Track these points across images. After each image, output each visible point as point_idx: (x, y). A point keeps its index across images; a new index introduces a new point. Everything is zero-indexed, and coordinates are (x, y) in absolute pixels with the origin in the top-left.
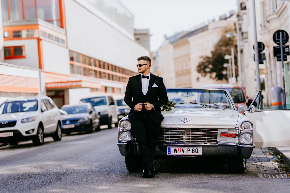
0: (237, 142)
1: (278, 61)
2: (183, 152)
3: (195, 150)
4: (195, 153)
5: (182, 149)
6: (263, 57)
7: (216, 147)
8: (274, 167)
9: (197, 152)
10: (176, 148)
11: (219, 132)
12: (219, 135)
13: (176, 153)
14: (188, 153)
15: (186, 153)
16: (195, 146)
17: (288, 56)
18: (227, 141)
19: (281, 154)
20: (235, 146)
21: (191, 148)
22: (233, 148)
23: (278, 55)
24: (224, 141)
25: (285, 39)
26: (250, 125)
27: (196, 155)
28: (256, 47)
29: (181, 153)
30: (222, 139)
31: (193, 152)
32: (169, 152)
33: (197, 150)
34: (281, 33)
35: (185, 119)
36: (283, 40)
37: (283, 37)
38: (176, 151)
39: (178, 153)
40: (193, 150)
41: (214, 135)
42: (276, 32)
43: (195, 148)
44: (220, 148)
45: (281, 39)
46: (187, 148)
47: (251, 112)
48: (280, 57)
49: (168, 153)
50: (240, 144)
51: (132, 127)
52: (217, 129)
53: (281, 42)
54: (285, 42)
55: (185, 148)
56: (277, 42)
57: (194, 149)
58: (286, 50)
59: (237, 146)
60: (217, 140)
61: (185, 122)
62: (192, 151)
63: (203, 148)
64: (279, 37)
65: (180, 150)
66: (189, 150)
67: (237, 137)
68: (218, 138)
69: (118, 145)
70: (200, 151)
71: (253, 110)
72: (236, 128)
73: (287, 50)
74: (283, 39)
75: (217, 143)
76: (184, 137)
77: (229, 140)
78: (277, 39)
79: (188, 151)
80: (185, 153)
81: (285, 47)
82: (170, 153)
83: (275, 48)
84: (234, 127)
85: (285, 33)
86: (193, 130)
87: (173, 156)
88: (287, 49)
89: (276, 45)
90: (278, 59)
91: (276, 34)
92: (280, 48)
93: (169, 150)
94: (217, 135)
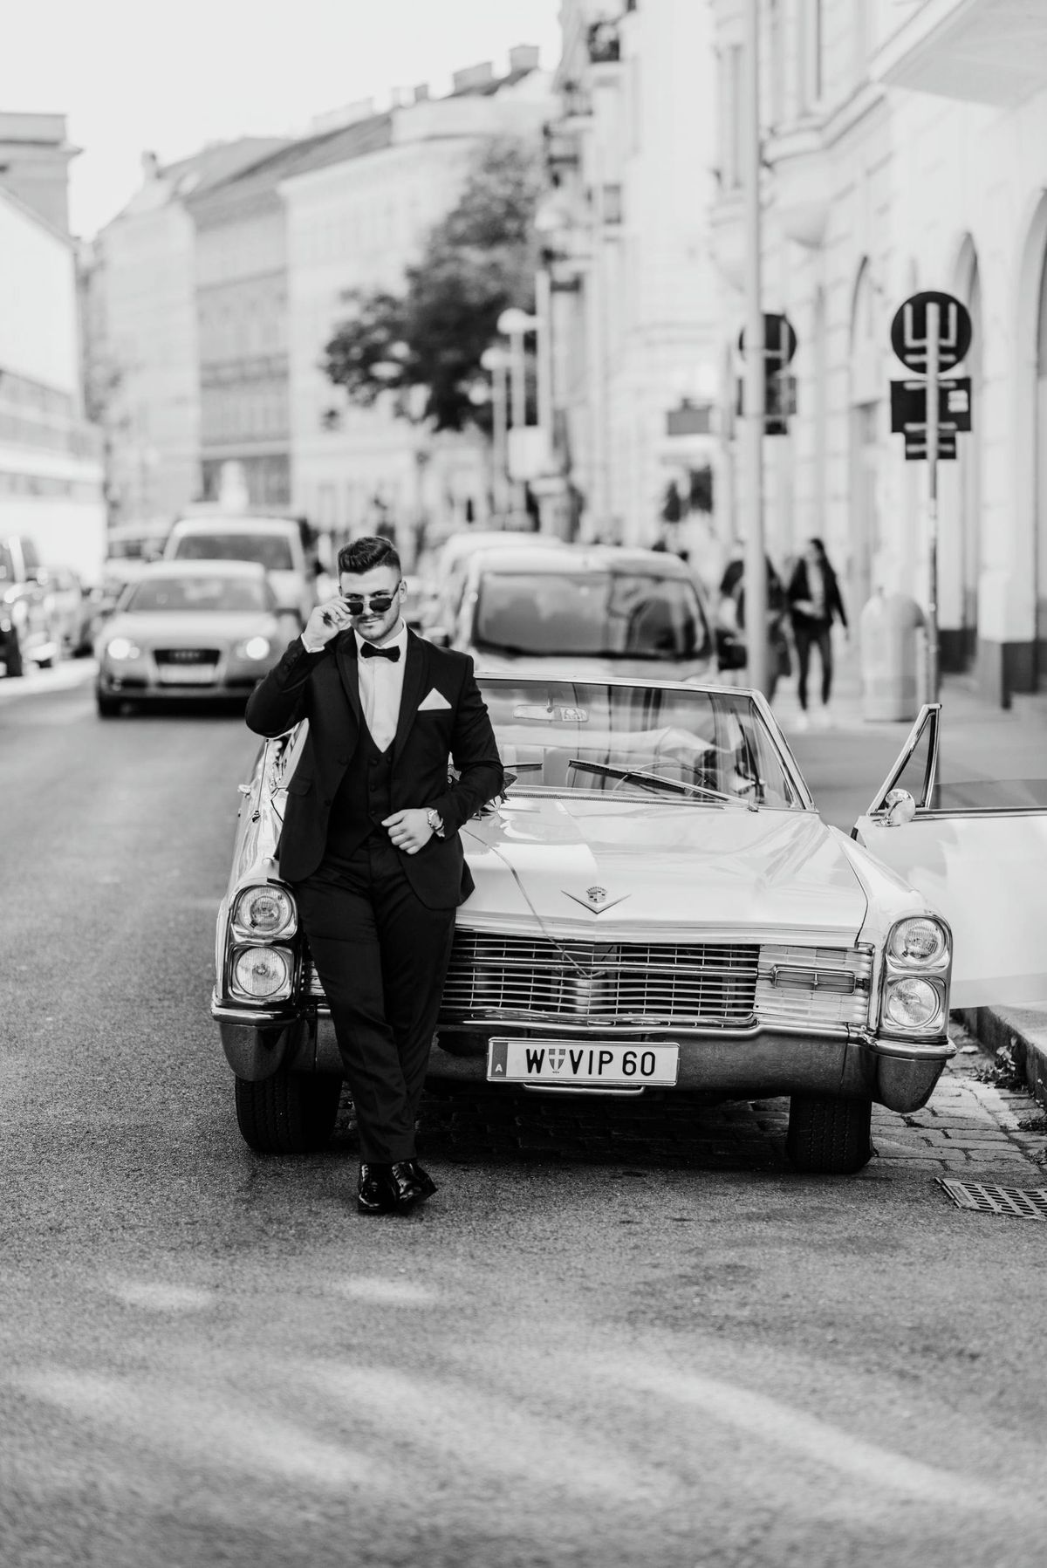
0: (860, 1018)
1: (910, 456)
2: (575, 1066)
3: (638, 1061)
4: (638, 1077)
5: (571, 1052)
6: (784, 399)
7: (744, 1046)
9: (647, 1070)
10: (536, 1046)
11: (766, 961)
12: (763, 979)
13: (539, 1071)
14: (600, 1073)
15: (590, 1073)
16: (642, 1037)
17: (960, 437)
18: (806, 1012)
19: (1013, 1042)
20: (848, 1040)
21: (619, 1050)
22: (838, 1049)
23: (911, 427)
24: (787, 1010)
25: (951, 342)
26: (939, 935)
27: (639, 1087)
28: (755, 338)
29: (565, 1073)
30: (777, 1001)
31: (629, 1068)
32: (499, 1068)
33: (648, 1059)
34: (932, 310)
35: (592, 894)
36: (943, 350)
37: (944, 333)
38: (534, 1062)
39: (547, 1073)
40: (630, 1058)
41: (738, 980)
42: (910, 301)
43: (640, 1049)
44: (767, 1048)
45: (932, 341)
46: (597, 1047)
47: (889, 825)
48: (919, 438)
49: (494, 1073)
50: (878, 1035)
51: (300, 923)
52: (756, 947)
53: (932, 358)
54: (950, 358)
55: (587, 1047)
56: (912, 359)
57: (635, 1056)
58: (957, 400)
59: (859, 1041)
60: (751, 1006)
61: (598, 906)
62: (626, 1062)
63: (680, 1051)
64: (920, 332)
65: (557, 1057)
66: (606, 1057)
67: (860, 991)
68: (758, 994)
69: (217, 1018)
70: (666, 1067)
72: (857, 944)
73: (957, 402)
74: (945, 343)
75: (755, 1023)
76: (584, 986)
77: (815, 1008)
78: (910, 342)
79: (602, 1062)
80: (582, 1075)
81: (952, 385)
82: (504, 1073)
83: (897, 387)
84: (848, 943)
85: (953, 309)
86: (629, 950)
87: (516, 1088)
88: (962, 395)
89: (900, 372)
90: (914, 448)
91: (909, 311)
92: (921, 394)
93: (502, 1057)
94: (753, 980)
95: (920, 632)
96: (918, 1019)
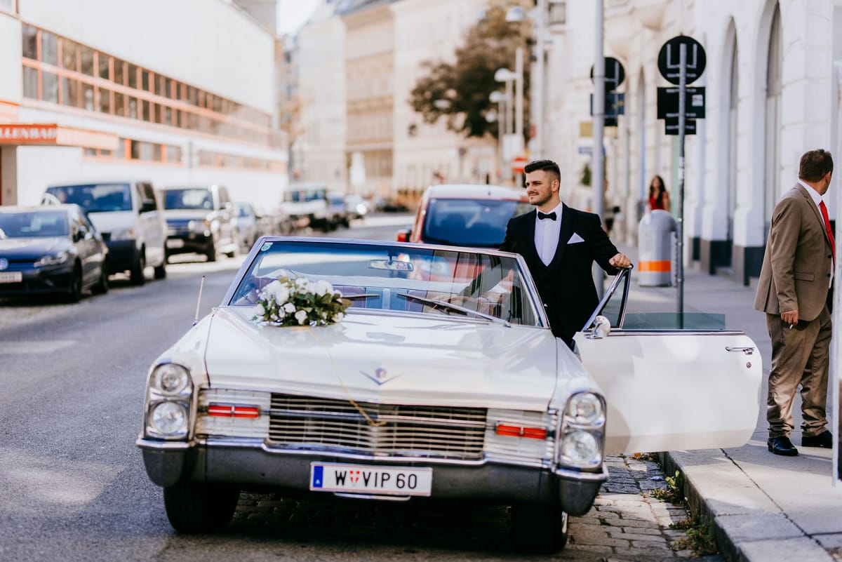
0: (549, 455)
1: (668, 132)
2: (366, 481)
3: (406, 480)
4: (406, 490)
5: (364, 473)
6: (616, 106)
7: (476, 472)
8: (655, 521)
9: (412, 485)
10: (342, 468)
11: (490, 417)
12: (489, 429)
13: (343, 484)
14: (382, 486)
15: (376, 485)
16: (409, 464)
17: (699, 121)
18: (516, 451)
19: (677, 473)
20: (541, 469)
21: (394, 472)
22: (536, 475)
23: (669, 115)
24: (505, 449)
25: (694, 66)
26: (598, 403)
27: (406, 496)
28: (599, 71)
29: (359, 486)
30: (498, 444)
31: (401, 484)
32: (318, 482)
33: (413, 478)
34: (683, 47)
35: (379, 372)
36: (688, 71)
37: (689, 60)
38: (340, 478)
39: (349, 486)
40: (401, 477)
41: (475, 429)
42: (669, 42)
43: (407, 471)
44: (490, 473)
45: (682, 66)
46: (380, 470)
47: (596, 338)
48: (674, 121)
49: (315, 485)
50: (559, 466)
52: (484, 411)
53: (682, 75)
54: (694, 75)
55: (373, 470)
56: (670, 76)
57: (404, 476)
58: (696, 99)
59: (549, 470)
60: (481, 446)
61: (381, 380)
62: (398, 480)
63: (434, 475)
64: (676, 60)
65: (355, 476)
66: (386, 477)
67: (550, 438)
68: (486, 439)
69: (140, 447)
70: (423, 484)
71: (601, 332)
72: (549, 409)
73: (697, 100)
74: (689, 66)
75: (484, 457)
76: (375, 432)
77: (522, 449)
78: (669, 66)
79: (383, 480)
80: (371, 488)
81: (694, 91)
82: (320, 485)
83: (661, 92)
84: (543, 408)
85: (695, 47)
86: (404, 409)
87: (329, 495)
88: (700, 97)
89: (666, 84)
90: (670, 127)
91: (669, 47)
92: (677, 95)
93: (319, 472)
94: (483, 430)
95: (673, 234)
96: (583, 457)
